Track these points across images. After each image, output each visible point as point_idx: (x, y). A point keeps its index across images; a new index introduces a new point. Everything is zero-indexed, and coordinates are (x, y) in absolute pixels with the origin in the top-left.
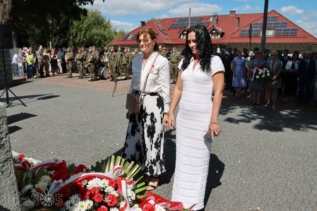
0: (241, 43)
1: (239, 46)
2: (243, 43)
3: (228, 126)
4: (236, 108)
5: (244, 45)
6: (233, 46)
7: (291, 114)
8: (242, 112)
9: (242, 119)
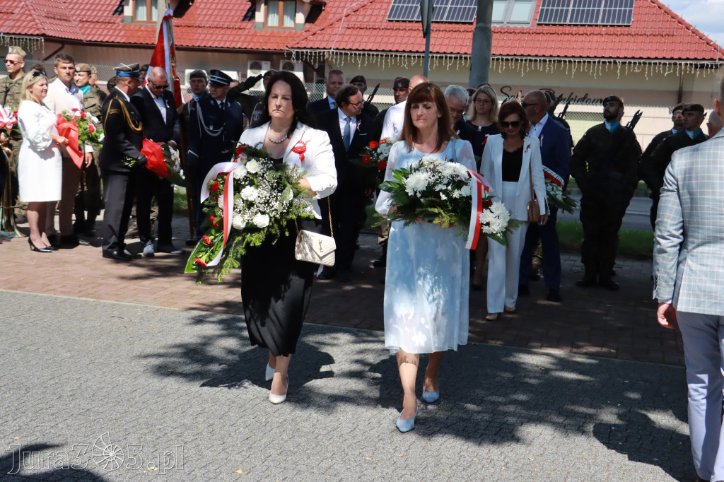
0: (397, 51)
1: (386, 62)
2: (404, 51)
3: (306, 427)
4: (335, 342)
5: (409, 62)
6: (363, 62)
7: (563, 364)
8: (357, 361)
9: (355, 391)
